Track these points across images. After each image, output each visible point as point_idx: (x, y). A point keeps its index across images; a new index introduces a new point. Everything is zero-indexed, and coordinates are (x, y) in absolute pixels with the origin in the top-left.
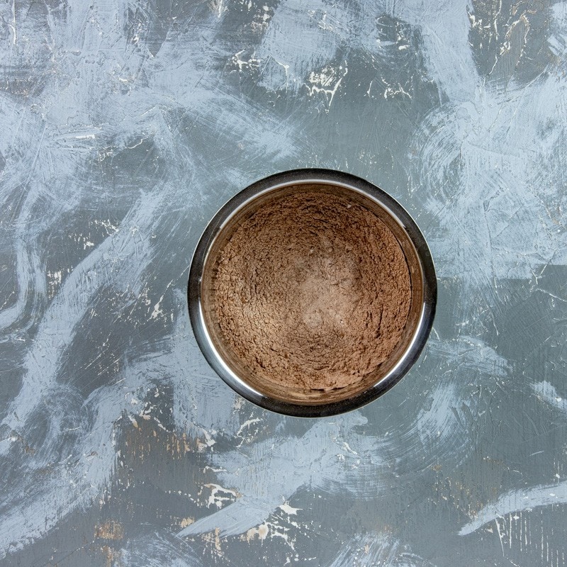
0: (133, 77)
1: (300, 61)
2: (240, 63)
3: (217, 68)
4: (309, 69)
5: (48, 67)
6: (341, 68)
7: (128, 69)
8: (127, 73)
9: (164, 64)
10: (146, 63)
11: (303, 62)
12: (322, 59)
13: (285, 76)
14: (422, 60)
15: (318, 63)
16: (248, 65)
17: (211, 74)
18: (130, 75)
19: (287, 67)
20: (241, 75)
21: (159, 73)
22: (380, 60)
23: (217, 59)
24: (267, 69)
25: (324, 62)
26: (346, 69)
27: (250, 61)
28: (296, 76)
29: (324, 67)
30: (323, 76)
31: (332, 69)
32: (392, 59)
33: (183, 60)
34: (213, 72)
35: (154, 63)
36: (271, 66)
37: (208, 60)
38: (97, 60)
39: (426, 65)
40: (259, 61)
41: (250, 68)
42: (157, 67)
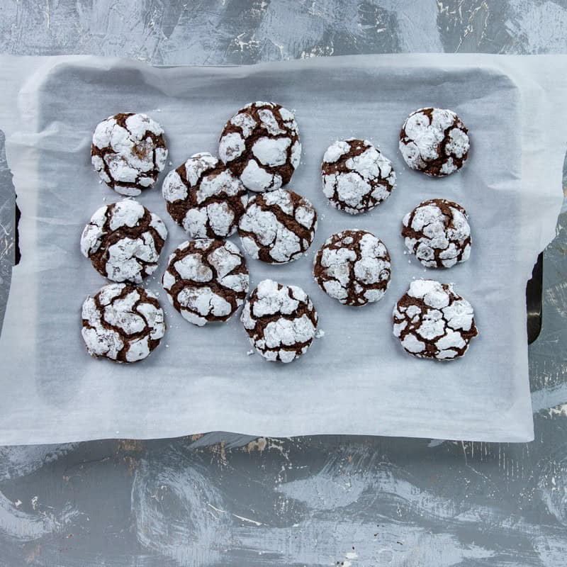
0: (150, 56)
1: (293, 42)
2: (242, 44)
3: (221, 49)
4: (301, 49)
5: (77, 48)
6: (328, 48)
7: (146, 49)
8: (144, 53)
9: (176, 44)
10: (161, 45)
11: (295, 42)
12: (312, 41)
13: (280, 56)
14: (397, 41)
15: (308, 43)
16: (248, 46)
17: (217, 54)
18: (147, 55)
19: (281, 47)
20: (243, 54)
21: (172, 53)
22: (361, 42)
23: (222, 41)
24: (264, 50)
25: (313, 44)
26: (333, 49)
27: (250, 42)
28: (289, 55)
29: (313, 47)
30: (312, 55)
31: (320, 49)
32: (371, 41)
33: (193, 41)
34: (219, 52)
35: (168, 44)
36: (267, 47)
37: (214, 41)
38: (119, 41)
39: (401, 45)
40: (258, 42)
41: (250, 48)
42: (170, 47)
